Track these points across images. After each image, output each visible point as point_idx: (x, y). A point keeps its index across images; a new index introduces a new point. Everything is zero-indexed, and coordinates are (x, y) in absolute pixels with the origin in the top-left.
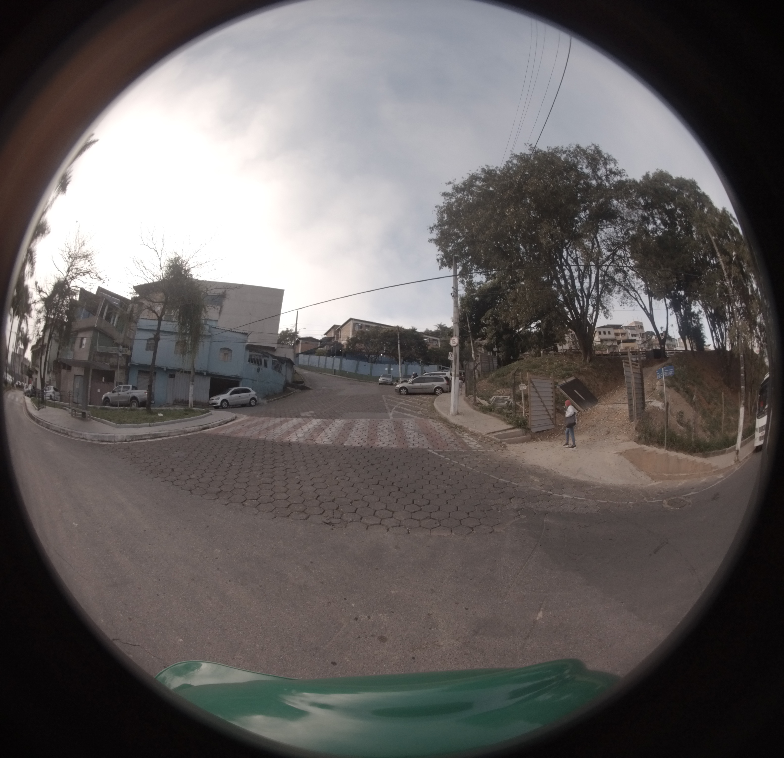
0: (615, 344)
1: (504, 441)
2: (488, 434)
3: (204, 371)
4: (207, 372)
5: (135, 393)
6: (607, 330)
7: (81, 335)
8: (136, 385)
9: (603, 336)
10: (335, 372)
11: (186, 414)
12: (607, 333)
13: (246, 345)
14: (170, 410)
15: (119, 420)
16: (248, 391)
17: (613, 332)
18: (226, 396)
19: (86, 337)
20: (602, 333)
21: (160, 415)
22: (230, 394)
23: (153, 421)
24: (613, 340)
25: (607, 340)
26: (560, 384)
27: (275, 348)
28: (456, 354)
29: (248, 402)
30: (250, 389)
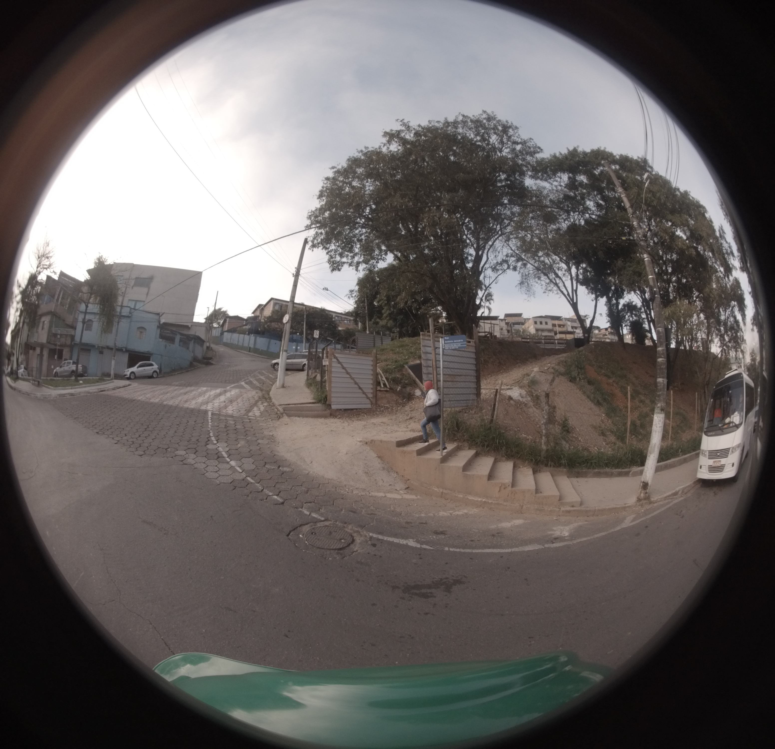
0: (553, 334)
1: (285, 413)
2: (281, 405)
3: (124, 347)
4: (126, 348)
5: (74, 367)
6: (544, 320)
7: (43, 319)
8: (76, 361)
9: (539, 326)
10: (250, 350)
11: (98, 382)
12: (544, 323)
13: (160, 324)
14: (90, 379)
15: (56, 385)
16: (152, 365)
17: (550, 322)
18: (134, 369)
19: (46, 320)
20: (538, 323)
21: (81, 382)
22: (138, 367)
23: (75, 385)
24: (550, 331)
25: (543, 330)
26: (412, 363)
27: (190, 326)
28: (286, 330)
29: (151, 374)
30: (154, 363)
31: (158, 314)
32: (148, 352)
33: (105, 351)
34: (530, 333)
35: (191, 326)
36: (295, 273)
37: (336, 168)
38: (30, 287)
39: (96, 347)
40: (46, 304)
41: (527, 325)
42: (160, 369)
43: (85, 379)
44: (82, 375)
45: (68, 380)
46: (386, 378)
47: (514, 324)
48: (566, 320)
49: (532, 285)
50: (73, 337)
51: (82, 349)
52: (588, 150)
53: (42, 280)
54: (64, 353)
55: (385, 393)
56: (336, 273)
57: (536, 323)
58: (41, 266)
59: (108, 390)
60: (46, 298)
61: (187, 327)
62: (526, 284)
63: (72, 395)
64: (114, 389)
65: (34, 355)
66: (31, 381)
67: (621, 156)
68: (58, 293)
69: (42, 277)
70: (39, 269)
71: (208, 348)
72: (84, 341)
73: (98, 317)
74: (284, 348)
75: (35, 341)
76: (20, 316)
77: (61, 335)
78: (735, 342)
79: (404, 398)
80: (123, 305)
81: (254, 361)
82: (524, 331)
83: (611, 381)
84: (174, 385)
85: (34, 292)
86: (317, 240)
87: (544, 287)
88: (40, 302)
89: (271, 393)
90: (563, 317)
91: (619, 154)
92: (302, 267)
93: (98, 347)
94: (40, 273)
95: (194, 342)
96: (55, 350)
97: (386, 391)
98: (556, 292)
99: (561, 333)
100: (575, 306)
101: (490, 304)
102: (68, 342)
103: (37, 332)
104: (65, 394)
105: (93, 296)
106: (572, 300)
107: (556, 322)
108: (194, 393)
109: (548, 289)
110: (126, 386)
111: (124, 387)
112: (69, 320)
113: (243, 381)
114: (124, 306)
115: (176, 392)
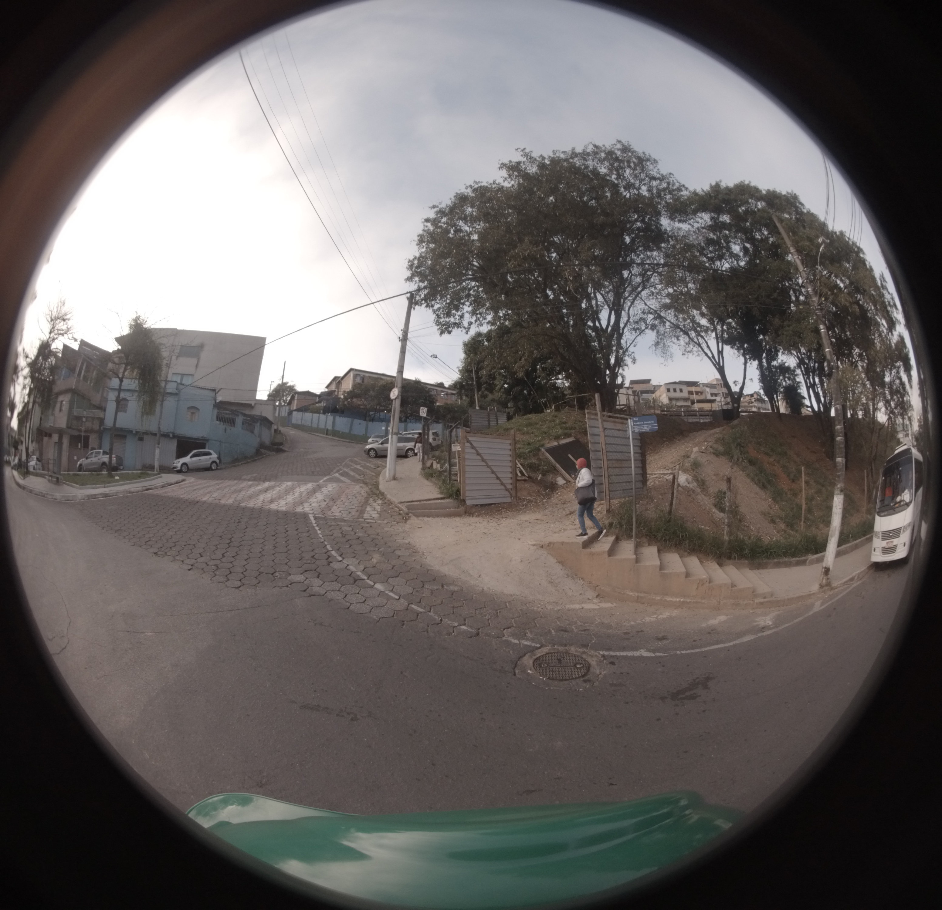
0: (689, 404)
1: (411, 513)
2: (401, 503)
3: (170, 432)
4: (173, 433)
5: (106, 458)
6: (678, 387)
7: (60, 398)
8: (108, 451)
9: (673, 394)
10: (327, 432)
11: (140, 477)
12: (678, 391)
13: (216, 402)
14: (128, 473)
15: (83, 483)
16: (209, 454)
17: (686, 389)
18: (187, 459)
19: (65, 400)
20: (672, 390)
21: (117, 478)
22: (191, 457)
23: (109, 483)
24: (686, 399)
25: (677, 399)
26: (548, 445)
27: (253, 405)
28: (395, 408)
29: (209, 466)
30: (212, 451)
31: (214, 390)
32: (203, 437)
33: (146, 437)
34: (662, 403)
35: (255, 404)
36: (401, 336)
37: (437, 207)
38: (41, 358)
39: (134, 432)
40: (63, 379)
41: (657, 393)
42: (219, 458)
43: (122, 474)
44: (116, 469)
45: (98, 475)
46: (521, 464)
47: (642, 392)
48: (704, 386)
49: (668, 346)
50: (102, 421)
51: (117, 436)
52: (731, 185)
53: (57, 349)
54: (90, 440)
55: (523, 482)
56: (446, 335)
57: (668, 390)
58: (56, 332)
59: (156, 488)
60: (63, 372)
61: (250, 406)
62: (662, 345)
63: (106, 495)
64: (163, 486)
65: (50, 444)
66: (47, 477)
67: (768, 191)
68: (79, 365)
69: (57, 345)
70: (52, 335)
71: (276, 431)
72: (117, 426)
73: (136, 394)
74: (394, 431)
75: (50, 426)
76: (29, 395)
77: (87, 418)
78: (901, 408)
79: (546, 488)
80: (168, 379)
81: (336, 446)
82: (655, 400)
83: (771, 460)
84: (245, 480)
85: (47, 365)
86: (420, 297)
87: (683, 349)
88: (56, 377)
89: (381, 487)
90: (701, 382)
91: (766, 189)
92: (410, 330)
93: (137, 432)
94: (54, 340)
95: (261, 424)
96: (80, 436)
97: (525, 480)
98: (696, 354)
99: (699, 401)
100: (721, 370)
101: (623, 370)
102: (96, 427)
103: (53, 414)
104: (96, 495)
105: (129, 367)
106: (719, 364)
107: (693, 389)
108: (277, 489)
109: (687, 351)
110: (180, 482)
111: (177, 483)
112: (96, 399)
113: (336, 473)
114: (169, 381)
115: (253, 489)
